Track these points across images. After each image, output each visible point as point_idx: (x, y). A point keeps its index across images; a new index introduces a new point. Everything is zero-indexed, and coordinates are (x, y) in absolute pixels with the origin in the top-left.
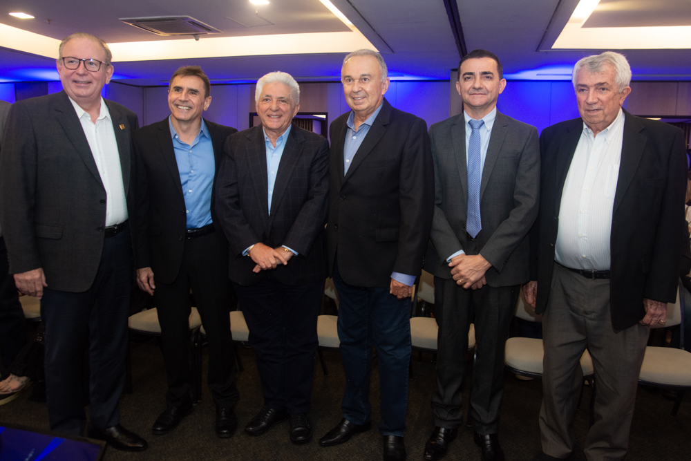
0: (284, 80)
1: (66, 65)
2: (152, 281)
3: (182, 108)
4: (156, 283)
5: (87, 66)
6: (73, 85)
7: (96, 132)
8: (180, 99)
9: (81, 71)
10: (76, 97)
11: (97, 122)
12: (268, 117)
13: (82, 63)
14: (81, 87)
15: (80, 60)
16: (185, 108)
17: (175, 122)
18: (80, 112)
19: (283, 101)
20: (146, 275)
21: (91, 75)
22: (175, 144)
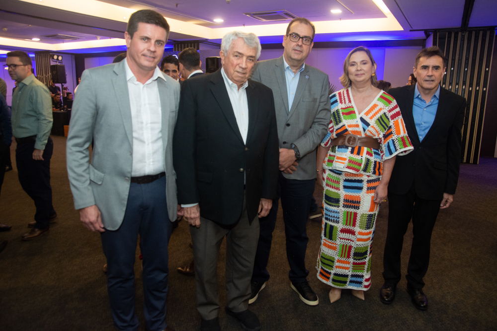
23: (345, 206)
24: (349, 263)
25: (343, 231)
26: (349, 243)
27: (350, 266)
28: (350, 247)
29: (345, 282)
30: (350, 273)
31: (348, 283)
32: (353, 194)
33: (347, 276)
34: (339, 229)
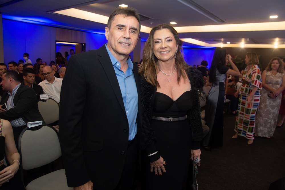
23: (242, 105)
24: (242, 126)
25: (241, 113)
26: (242, 118)
27: (242, 127)
28: (242, 120)
29: (241, 133)
30: (242, 130)
31: (242, 133)
32: (244, 100)
33: (241, 131)
34: (239, 113)
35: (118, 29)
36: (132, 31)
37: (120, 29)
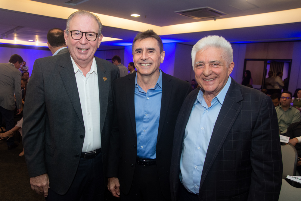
0: (215, 43)
1: (73, 36)
2: (118, 190)
3: (145, 65)
4: (121, 191)
5: (88, 37)
6: (76, 51)
7: (86, 83)
8: (141, 58)
9: (83, 41)
10: (77, 59)
11: (87, 76)
12: (203, 81)
13: (84, 34)
14: (82, 54)
15: (83, 33)
16: (146, 64)
17: (139, 76)
18: (76, 68)
19: (215, 64)
20: (114, 186)
21: (90, 43)
22: (136, 91)
35: (137, 53)
36: (150, 51)
37: (139, 52)
